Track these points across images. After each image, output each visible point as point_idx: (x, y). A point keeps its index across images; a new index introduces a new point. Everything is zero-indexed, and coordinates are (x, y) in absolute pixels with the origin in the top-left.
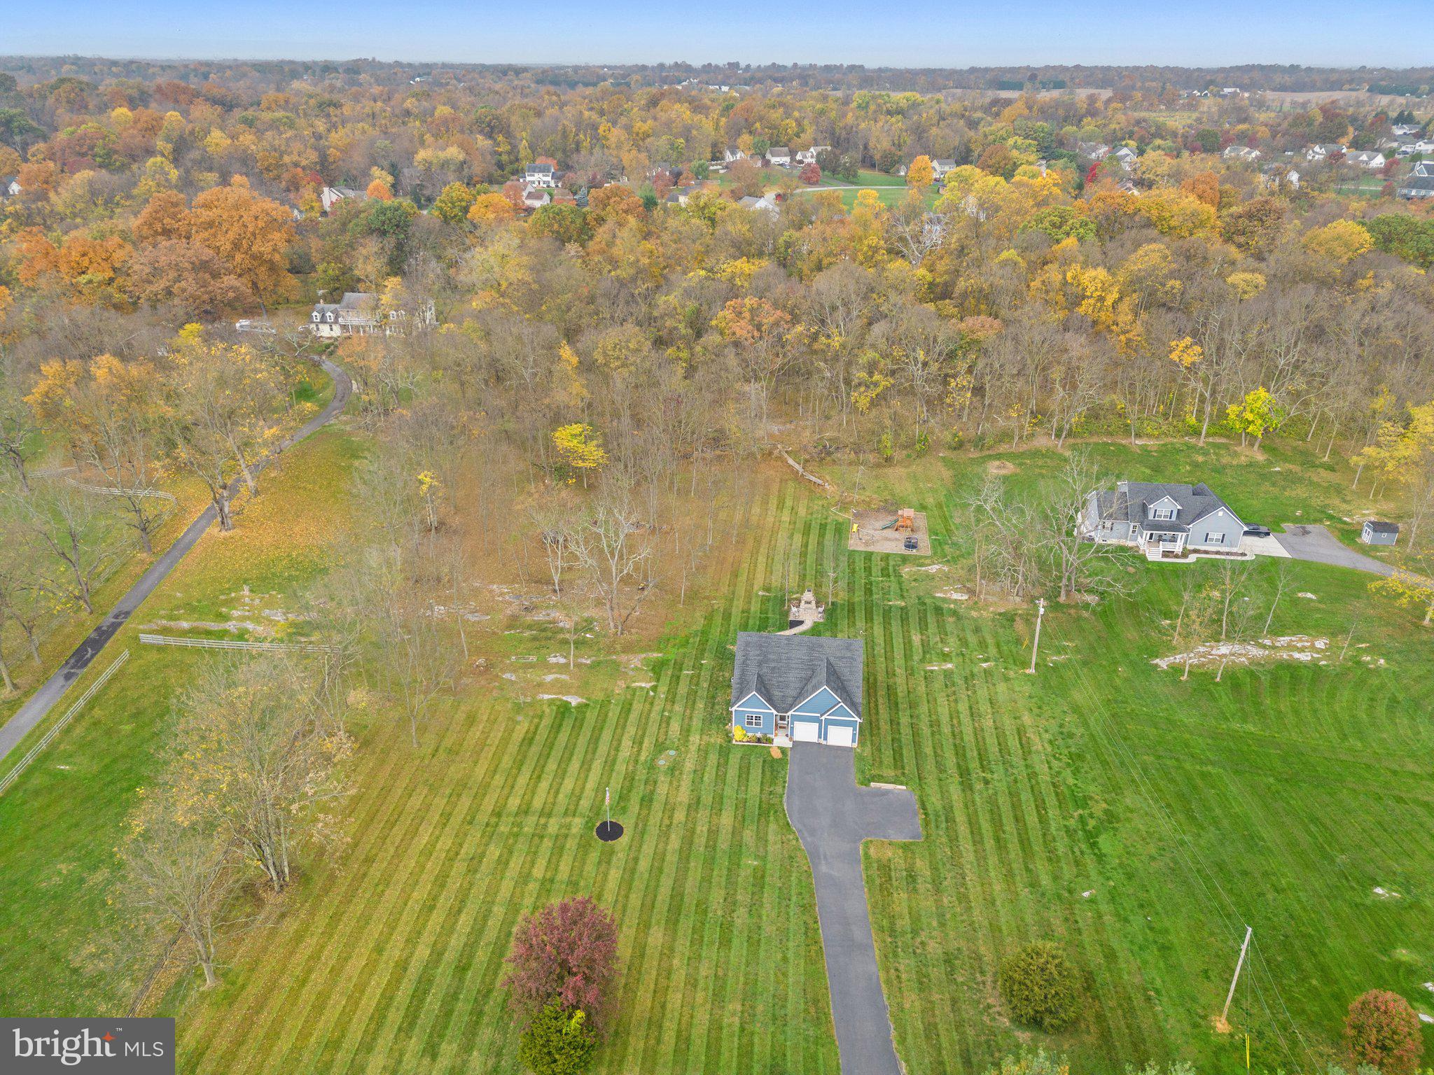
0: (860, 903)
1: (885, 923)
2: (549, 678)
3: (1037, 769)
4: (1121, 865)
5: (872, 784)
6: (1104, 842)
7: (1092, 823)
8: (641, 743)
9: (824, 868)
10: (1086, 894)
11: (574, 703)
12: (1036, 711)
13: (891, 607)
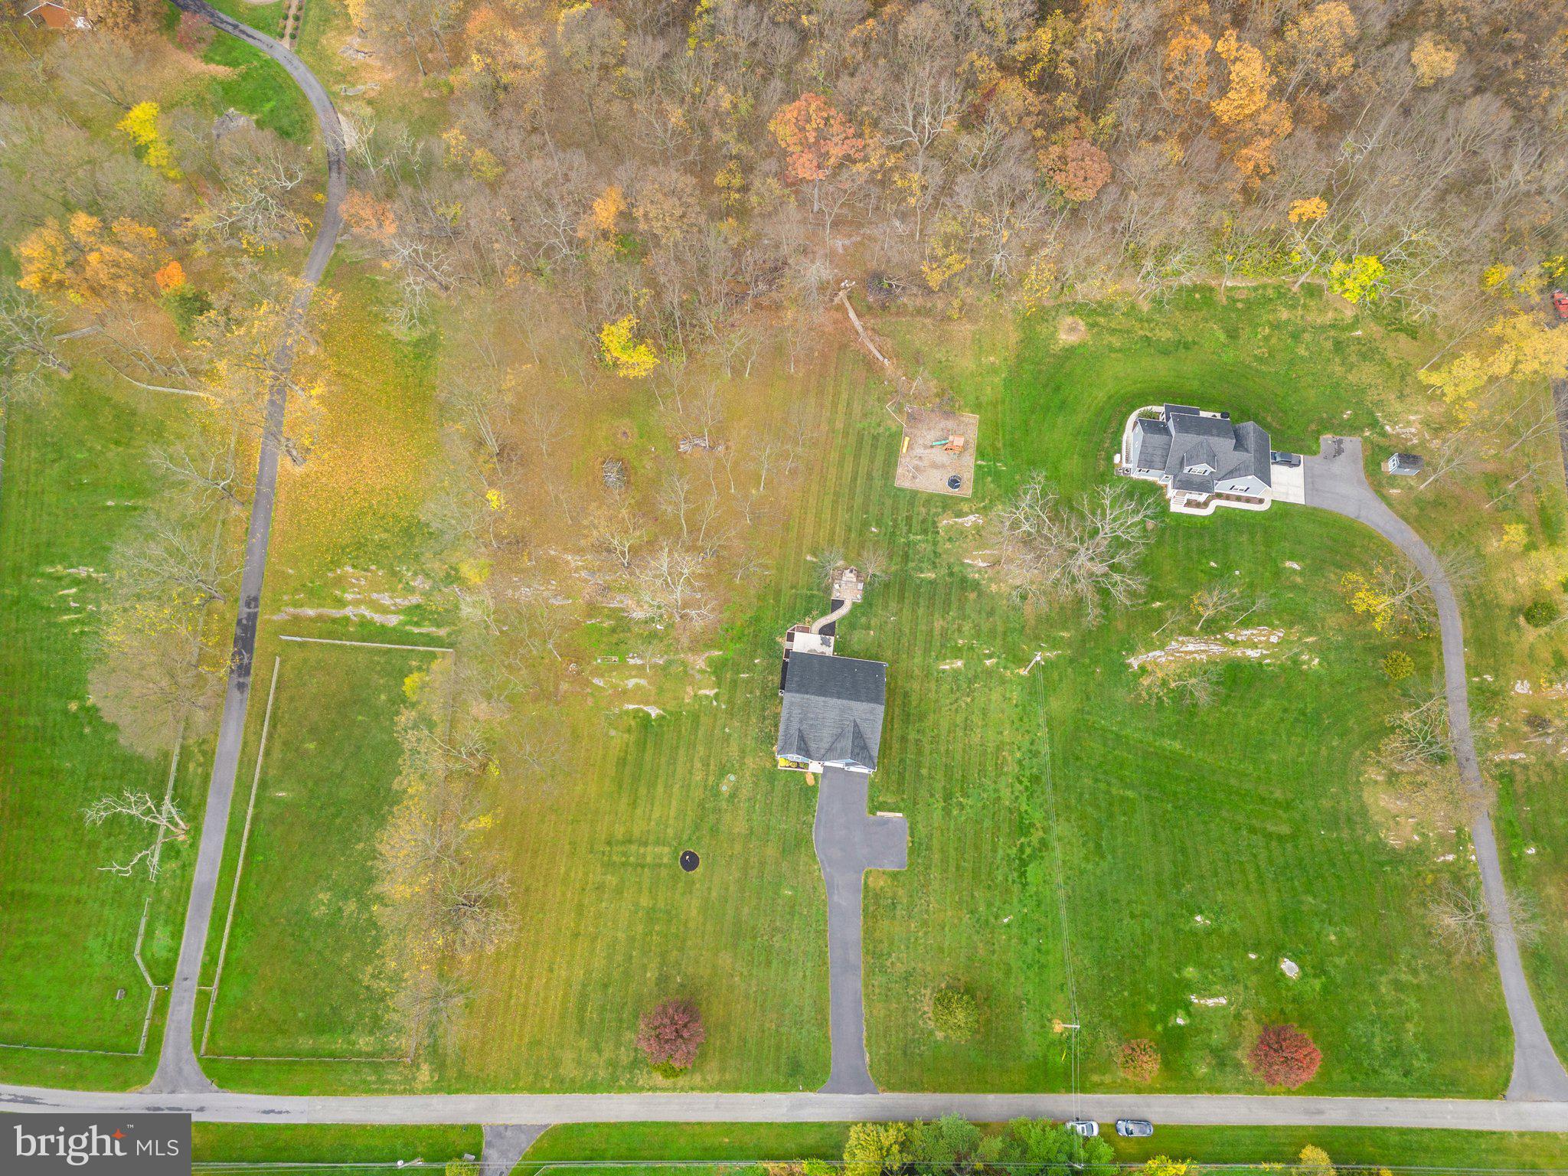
0: (854, 931)
1: (871, 947)
2: (631, 683)
3: (1002, 794)
4: (1036, 893)
5: (879, 813)
6: (1031, 869)
7: (1028, 851)
8: (708, 765)
9: (836, 898)
10: (1006, 920)
11: (653, 716)
12: (1017, 724)
13: (922, 580)
